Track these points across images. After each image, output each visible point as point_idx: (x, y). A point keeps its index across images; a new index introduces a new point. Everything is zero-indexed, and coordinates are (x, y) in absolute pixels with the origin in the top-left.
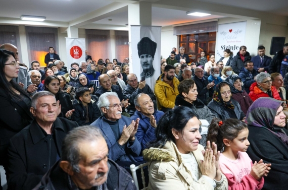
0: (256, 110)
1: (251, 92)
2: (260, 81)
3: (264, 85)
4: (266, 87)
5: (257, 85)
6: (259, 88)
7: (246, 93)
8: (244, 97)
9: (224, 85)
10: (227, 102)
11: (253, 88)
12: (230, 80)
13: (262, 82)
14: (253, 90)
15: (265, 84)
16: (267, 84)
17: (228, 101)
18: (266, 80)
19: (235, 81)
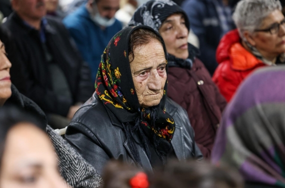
0: (250, 115)
1: (223, 67)
2: (251, 28)
3: (264, 40)
4: (272, 47)
5: (239, 41)
6: (250, 50)
7: (204, 72)
8: (200, 83)
9: (145, 41)
10: (152, 108)
11: (229, 51)
12: (146, 14)
13: (257, 30)
14: (228, 59)
15: (268, 35)
16: (274, 35)
17: (157, 102)
18: (268, 23)
19: (163, 20)
